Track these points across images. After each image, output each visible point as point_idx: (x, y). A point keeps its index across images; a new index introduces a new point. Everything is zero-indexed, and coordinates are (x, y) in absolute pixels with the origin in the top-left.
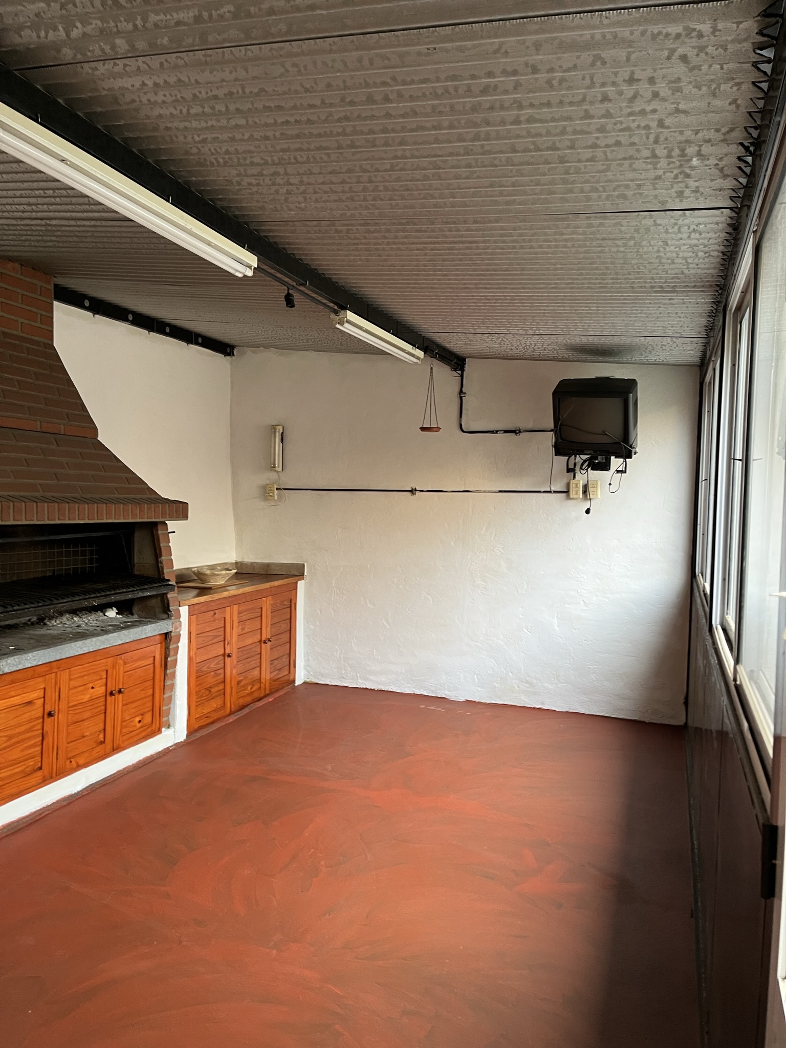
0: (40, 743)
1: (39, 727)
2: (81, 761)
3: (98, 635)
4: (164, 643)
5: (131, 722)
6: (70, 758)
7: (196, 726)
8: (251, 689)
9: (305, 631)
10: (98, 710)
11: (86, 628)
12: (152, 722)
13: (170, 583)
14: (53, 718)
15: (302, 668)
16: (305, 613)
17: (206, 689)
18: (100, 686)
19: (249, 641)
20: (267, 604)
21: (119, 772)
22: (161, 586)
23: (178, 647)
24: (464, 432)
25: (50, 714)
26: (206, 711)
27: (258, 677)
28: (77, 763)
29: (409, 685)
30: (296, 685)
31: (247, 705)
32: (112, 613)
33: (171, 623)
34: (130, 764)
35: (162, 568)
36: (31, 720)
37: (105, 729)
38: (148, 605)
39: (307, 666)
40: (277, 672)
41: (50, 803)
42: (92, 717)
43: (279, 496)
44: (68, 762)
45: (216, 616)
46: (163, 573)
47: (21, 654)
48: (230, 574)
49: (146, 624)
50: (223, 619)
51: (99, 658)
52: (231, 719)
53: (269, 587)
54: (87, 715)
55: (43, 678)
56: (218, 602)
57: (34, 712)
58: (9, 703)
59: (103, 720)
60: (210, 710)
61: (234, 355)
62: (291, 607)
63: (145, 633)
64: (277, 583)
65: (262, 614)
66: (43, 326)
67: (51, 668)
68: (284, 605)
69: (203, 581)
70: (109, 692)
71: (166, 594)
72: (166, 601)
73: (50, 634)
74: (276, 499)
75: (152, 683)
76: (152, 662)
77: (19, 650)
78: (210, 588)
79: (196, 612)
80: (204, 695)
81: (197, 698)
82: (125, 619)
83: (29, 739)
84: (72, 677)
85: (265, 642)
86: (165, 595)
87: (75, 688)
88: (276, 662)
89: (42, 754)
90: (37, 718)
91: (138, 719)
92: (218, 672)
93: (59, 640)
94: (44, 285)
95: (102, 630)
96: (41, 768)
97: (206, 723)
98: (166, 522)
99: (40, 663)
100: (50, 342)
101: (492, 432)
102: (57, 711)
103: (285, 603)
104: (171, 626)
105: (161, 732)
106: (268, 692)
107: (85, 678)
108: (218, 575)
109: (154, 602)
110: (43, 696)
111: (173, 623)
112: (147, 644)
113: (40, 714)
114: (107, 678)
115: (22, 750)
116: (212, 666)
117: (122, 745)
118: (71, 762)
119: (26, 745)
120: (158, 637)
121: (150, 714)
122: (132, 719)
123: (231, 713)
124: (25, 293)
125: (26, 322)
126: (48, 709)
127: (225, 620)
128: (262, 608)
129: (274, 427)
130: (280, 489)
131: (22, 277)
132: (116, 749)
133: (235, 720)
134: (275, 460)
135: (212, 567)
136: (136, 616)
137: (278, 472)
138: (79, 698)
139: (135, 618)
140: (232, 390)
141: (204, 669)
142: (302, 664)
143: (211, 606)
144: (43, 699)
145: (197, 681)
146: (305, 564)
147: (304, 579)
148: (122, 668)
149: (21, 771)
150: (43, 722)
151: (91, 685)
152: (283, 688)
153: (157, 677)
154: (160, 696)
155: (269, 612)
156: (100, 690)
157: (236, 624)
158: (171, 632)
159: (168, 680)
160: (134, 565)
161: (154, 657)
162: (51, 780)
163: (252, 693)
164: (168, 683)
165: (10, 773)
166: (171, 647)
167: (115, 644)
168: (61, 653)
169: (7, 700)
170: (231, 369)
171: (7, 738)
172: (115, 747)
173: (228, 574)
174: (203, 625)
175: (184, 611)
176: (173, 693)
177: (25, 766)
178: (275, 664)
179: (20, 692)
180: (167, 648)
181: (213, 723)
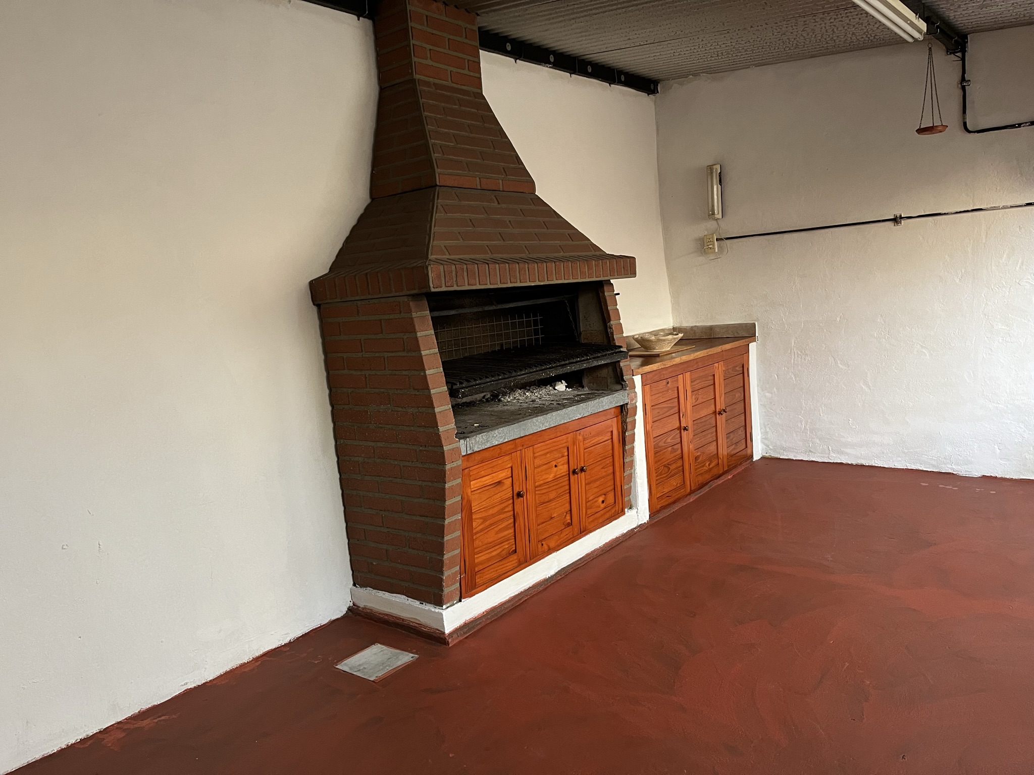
0: (512, 525)
1: (510, 508)
2: (552, 544)
3: (557, 409)
4: (620, 416)
5: (595, 502)
6: (541, 541)
7: (659, 506)
8: (709, 465)
9: (760, 400)
10: (563, 489)
11: (540, 402)
12: (615, 503)
13: (622, 349)
14: (522, 498)
15: (759, 441)
16: (759, 380)
17: (665, 466)
18: (563, 464)
19: (704, 413)
20: (719, 369)
21: (587, 555)
22: (613, 353)
23: (635, 420)
24: (969, 132)
25: (519, 495)
26: (666, 490)
27: (716, 452)
28: (549, 546)
29: (900, 459)
30: (754, 460)
31: (707, 484)
32: (561, 387)
33: (626, 394)
34: (597, 547)
35: (612, 334)
36: (502, 502)
37: (571, 510)
38: (599, 375)
39: (765, 439)
40: (733, 446)
41: (527, 587)
42: (557, 497)
43: (719, 247)
44: (540, 546)
45: (669, 385)
46: (614, 340)
47: (488, 432)
48: (677, 338)
49: (600, 396)
50: (676, 389)
51: (559, 434)
52: (692, 499)
53: (720, 350)
54: (552, 495)
55: (510, 456)
56: (670, 370)
57: (503, 493)
58: (481, 484)
59: (569, 500)
60: (670, 489)
61: (658, 92)
62: (743, 373)
63: (603, 406)
64: (727, 346)
65: (714, 382)
66: (472, 74)
67: (516, 446)
68: (737, 371)
69: (647, 348)
70: (571, 470)
71: (619, 362)
72: (618, 370)
73: (507, 410)
74: (717, 251)
75: (611, 460)
76: (610, 437)
77: (483, 428)
78: (658, 356)
79: (649, 382)
80: (663, 472)
81: (657, 476)
82: (576, 393)
83: (502, 520)
84: (536, 455)
85: (720, 413)
86: (617, 364)
87: (539, 466)
88: (732, 436)
89: (515, 537)
90: (508, 500)
91: (601, 499)
92: (675, 447)
93: (518, 416)
94: (468, 26)
95: (558, 404)
96: (515, 551)
97: (667, 503)
98: (612, 281)
99: (506, 440)
100: (479, 91)
101: (1013, 126)
102: (525, 490)
103: (737, 368)
104: (626, 398)
105: (625, 514)
106: (726, 469)
107: (548, 455)
108: (664, 340)
109: (604, 372)
110: (510, 475)
111: (628, 394)
112: (604, 418)
113: (510, 495)
114: (568, 455)
115: (497, 533)
116: (669, 440)
117: (589, 527)
118: (542, 545)
119: (500, 527)
120: (613, 410)
121: (613, 493)
122: (596, 499)
123: (692, 492)
124: (451, 37)
125: (455, 70)
126: (516, 490)
127: (678, 390)
128: (714, 375)
129: (710, 168)
130: (721, 239)
131: (447, 19)
132: (583, 532)
133: (696, 499)
134: (713, 206)
135: (655, 333)
136: (586, 389)
137: (717, 220)
138: (544, 477)
139: (586, 390)
140: (658, 133)
141: (661, 444)
142: (759, 437)
143: (664, 374)
144: (511, 478)
145: (655, 457)
146: (756, 324)
147: (755, 341)
148: (581, 444)
149: (498, 554)
150: (513, 503)
151: (554, 463)
152: (741, 464)
153: (616, 453)
154: (621, 474)
155: (722, 380)
156: (563, 469)
157: (689, 393)
158: (627, 404)
159: (627, 456)
160: (581, 334)
161: (612, 432)
162: (526, 564)
163: (710, 470)
164: (627, 460)
165: (487, 556)
166: (628, 420)
167: (574, 419)
168: (524, 429)
169: (478, 480)
170: (655, 108)
171: (482, 520)
172: (582, 530)
173: (675, 339)
174: (657, 396)
175: (637, 379)
176: (633, 470)
177: (500, 550)
178: (731, 438)
179: (489, 471)
180: (624, 422)
181: (674, 502)
